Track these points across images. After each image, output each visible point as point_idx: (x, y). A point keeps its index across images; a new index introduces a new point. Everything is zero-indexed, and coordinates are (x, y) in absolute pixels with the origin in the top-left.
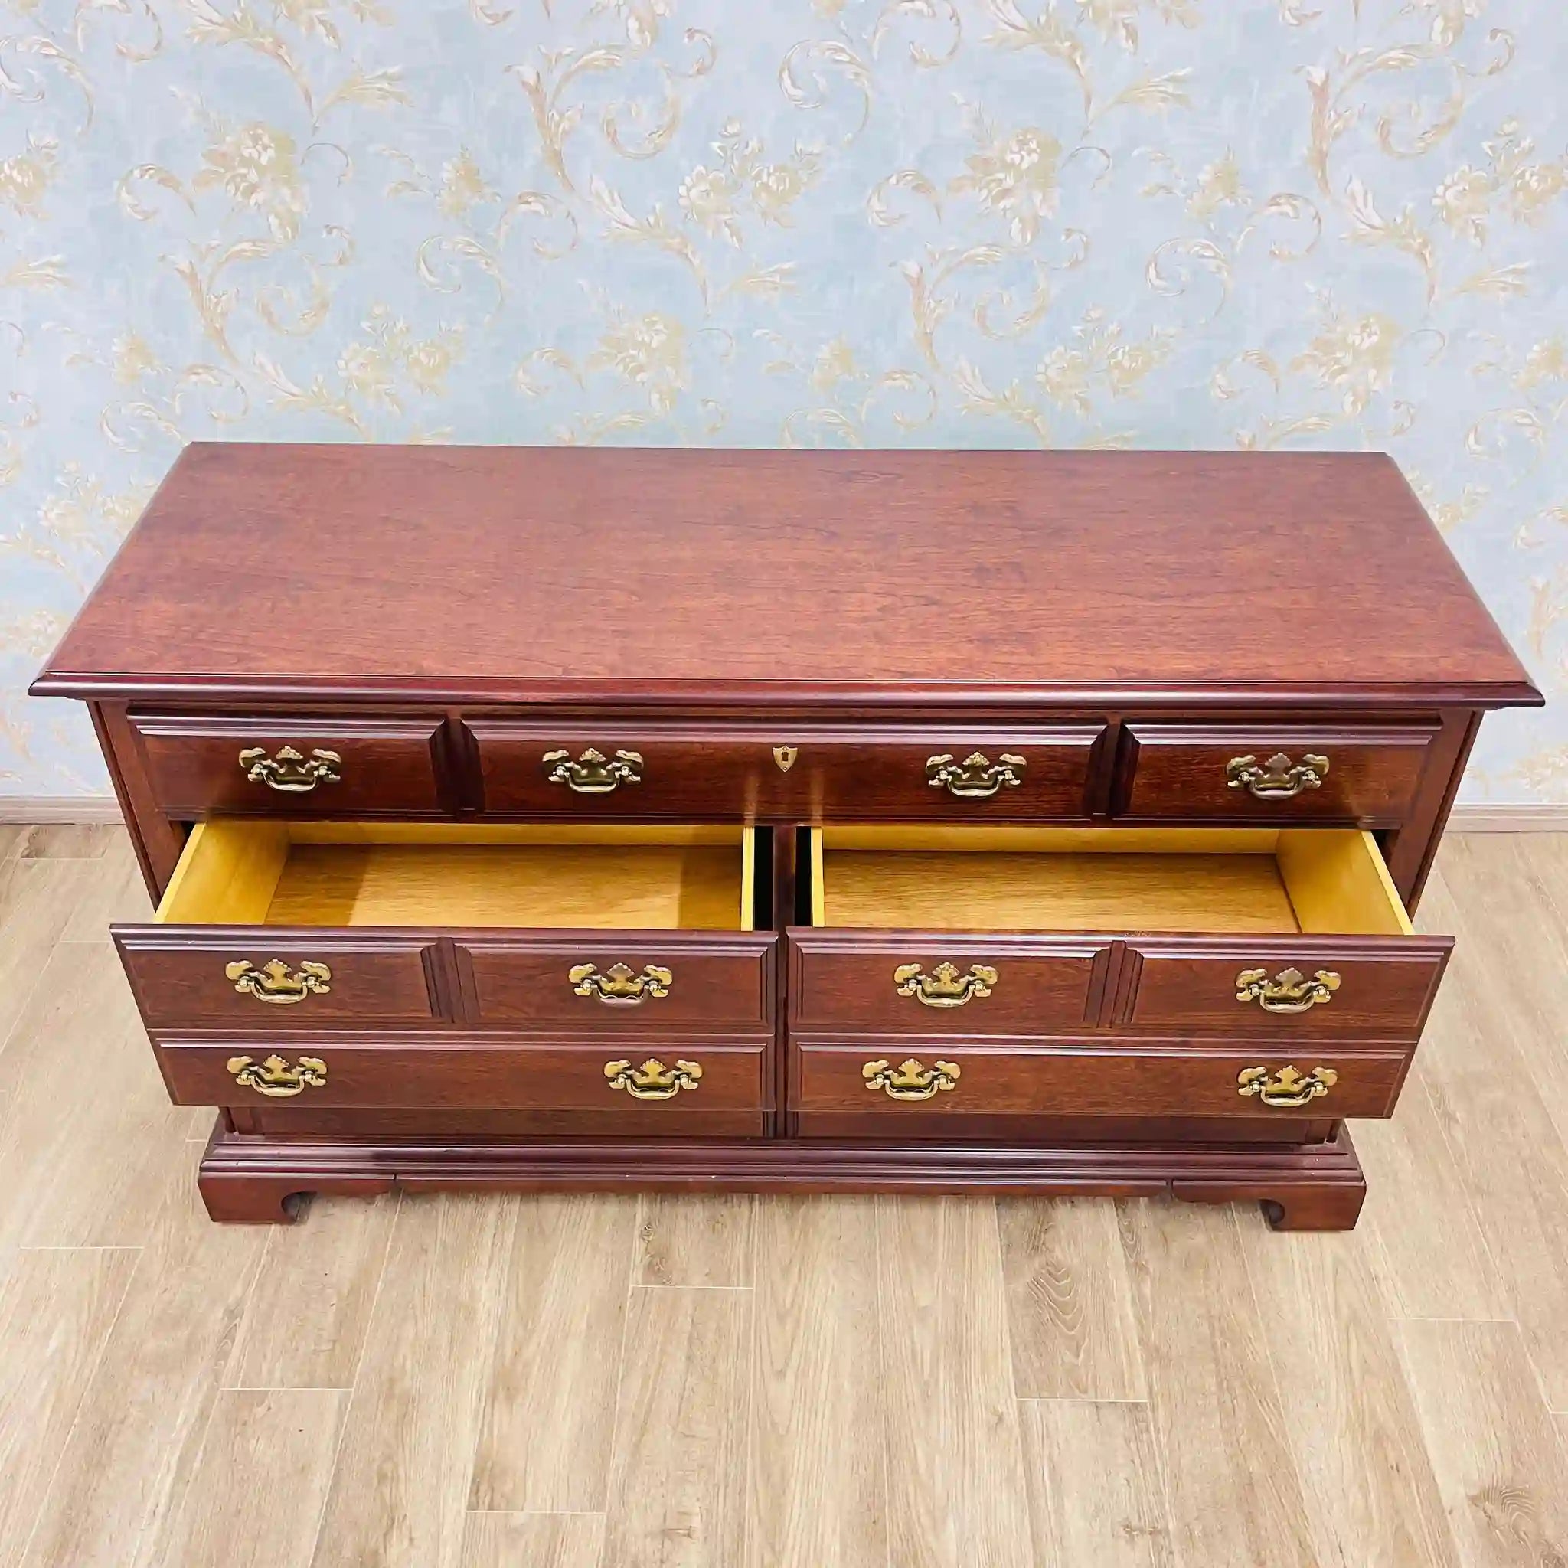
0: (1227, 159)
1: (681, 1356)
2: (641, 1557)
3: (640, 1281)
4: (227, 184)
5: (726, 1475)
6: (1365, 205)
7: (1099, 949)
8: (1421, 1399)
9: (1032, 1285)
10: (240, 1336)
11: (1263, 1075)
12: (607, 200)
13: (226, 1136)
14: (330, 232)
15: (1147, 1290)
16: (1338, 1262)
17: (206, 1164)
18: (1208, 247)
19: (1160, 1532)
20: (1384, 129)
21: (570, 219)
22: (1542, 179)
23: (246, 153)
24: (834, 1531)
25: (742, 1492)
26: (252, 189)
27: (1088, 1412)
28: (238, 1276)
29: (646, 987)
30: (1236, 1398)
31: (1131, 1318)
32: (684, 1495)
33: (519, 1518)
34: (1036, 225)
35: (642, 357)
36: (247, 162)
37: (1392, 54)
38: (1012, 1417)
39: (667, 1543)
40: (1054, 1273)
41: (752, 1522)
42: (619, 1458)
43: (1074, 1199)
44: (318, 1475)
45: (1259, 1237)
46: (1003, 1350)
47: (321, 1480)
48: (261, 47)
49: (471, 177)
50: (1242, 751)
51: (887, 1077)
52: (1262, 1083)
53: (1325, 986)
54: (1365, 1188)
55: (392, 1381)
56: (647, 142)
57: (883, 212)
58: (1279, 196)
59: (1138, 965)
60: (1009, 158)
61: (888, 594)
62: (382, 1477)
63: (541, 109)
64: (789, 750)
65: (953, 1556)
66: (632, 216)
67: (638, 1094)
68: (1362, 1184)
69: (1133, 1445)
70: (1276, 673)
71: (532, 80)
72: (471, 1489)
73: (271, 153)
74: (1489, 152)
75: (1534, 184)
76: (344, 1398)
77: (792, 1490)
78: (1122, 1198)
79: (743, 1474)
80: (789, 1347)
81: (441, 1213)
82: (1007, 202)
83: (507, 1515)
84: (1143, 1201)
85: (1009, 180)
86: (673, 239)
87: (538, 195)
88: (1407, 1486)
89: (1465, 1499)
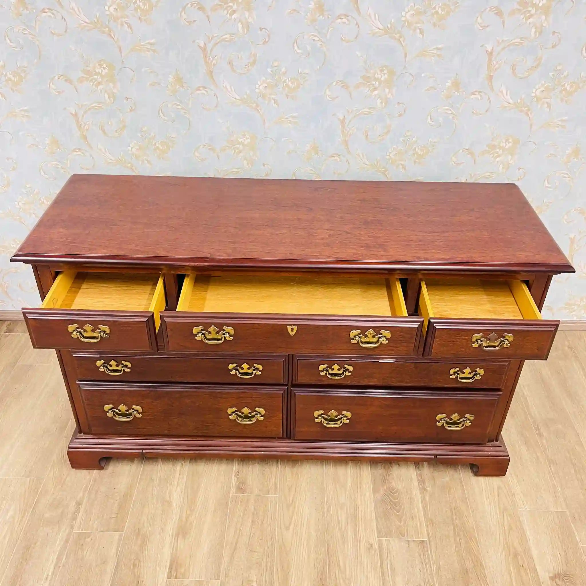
0: (456, 78)
1: (250, 520)
3: (235, 493)
4: (90, 82)
5: (266, 566)
6: (507, 95)
8: (531, 539)
9: (383, 496)
10: (81, 512)
11: (458, 371)
12: (230, 90)
13: (78, 435)
14: (127, 100)
15: (427, 498)
16: (499, 488)
17: (71, 446)
18: (449, 110)
20: (513, 68)
21: (215, 96)
22: (571, 87)
23: (97, 70)
25: (272, 573)
26: (99, 84)
27: (405, 544)
28: (81, 489)
30: (461, 539)
31: (421, 508)
32: (250, 574)
33: (187, 582)
34: (386, 102)
35: (241, 148)
36: (97, 74)
37: (516, 41)
38: (376, 546)
40: (392, 491)
41: (276, 584)
42: (226, 559)
43: (399, 463)
44: (110, 565)
45: (469, 478)
46: (372, 520)
47: (110, 567)
48: (103, 32)
49: (179, 80)
51: (327, 370)
52: (458, 374)
54: (509, 460)
55: (139, 529)
56: (244, 68)
57: (330, 95)
58: (476, 92)
60: (376, 76)
61: (332, 230)
62: (134, 565)
63: (205, 56)
64: (294, 327)
66: (238, 95)
67: (240, 376)
68: (508, 458)
69: (422, 557)
71: (203, 45)
72: (169, 570)
73: (106, 71)
74: (552, 76)
75: (568, 88)
76: (120, 536)
77: (292, 571)
78: (417, 463)
79: (273, 565)
80: (291, 518)
81: (159, 466)
82: (376, 93)
83: (182, 580)
84: (425, 464)
85: (377, 84)
86: (253, 104)
87: (204, 88)
88: (526, 572)
89: (548, 578)
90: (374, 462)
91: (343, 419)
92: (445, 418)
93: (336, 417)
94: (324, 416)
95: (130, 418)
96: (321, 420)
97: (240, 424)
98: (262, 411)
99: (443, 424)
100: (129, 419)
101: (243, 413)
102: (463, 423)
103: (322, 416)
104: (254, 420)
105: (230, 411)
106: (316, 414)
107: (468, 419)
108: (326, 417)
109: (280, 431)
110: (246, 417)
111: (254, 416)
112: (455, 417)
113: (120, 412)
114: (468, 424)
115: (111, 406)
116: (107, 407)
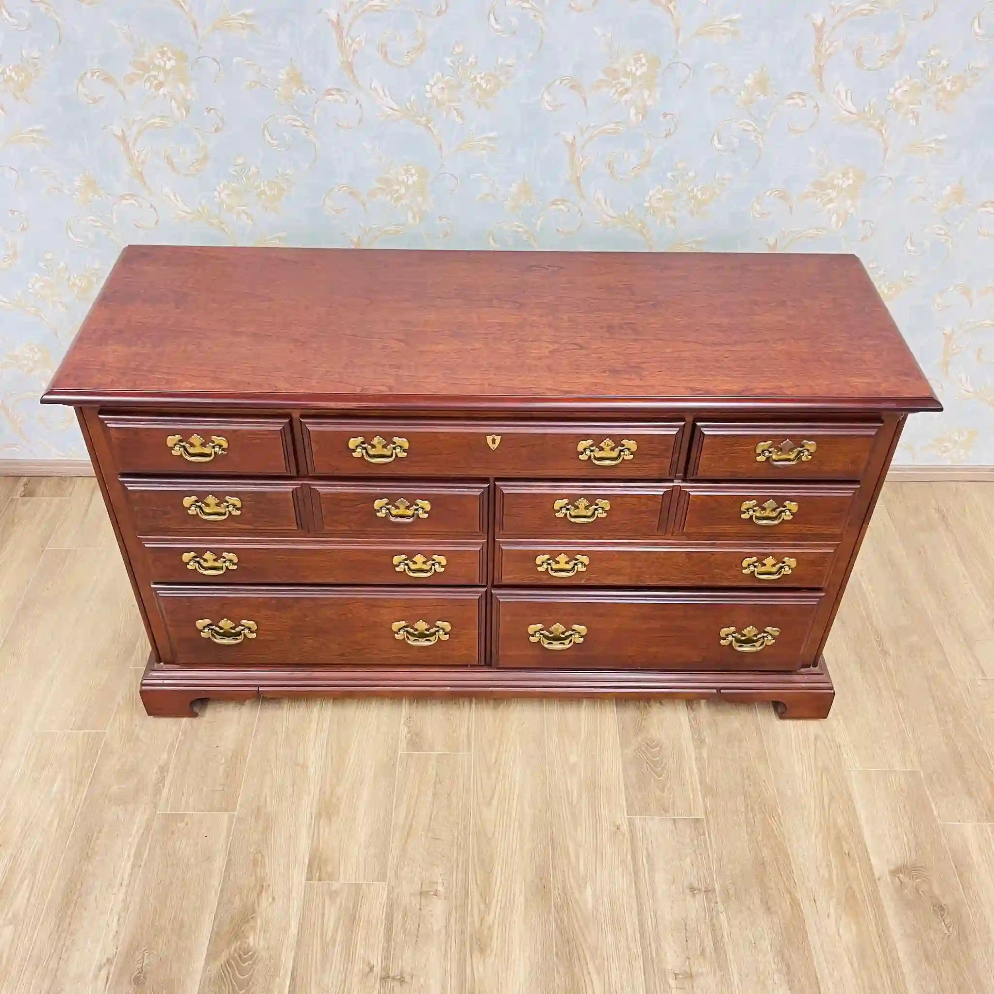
0: (763, 70)
1: (430, 793)
2: (408, 907)
3: (405, 750)
4: (145, 82)
5: (457, 861)
6: (846, 99)
7: (666, 490)
8: (862, 814)
9: (637, 751)
10: (167, 783)
11: (756, 562)
12: (381, 94)
13: (156, 665)
14: (209, 111)
15: (705, 755)
16: (817, 737)
17: (145, 682)
18: (749, 124)
19: (710, 891)
20: (858, 52)
21: (358, 105)
22: (954, 84)
23: (157, 62)
24: (521, 891)
25: (466, 870)
26: (161, 85)
27: (670, 824)
28: (166, 747)
29: (416, 512)
30: (755, 815)
31: (695, 770)
32: (433, 872)
33: (336, 885)
34: (644, 112)
35: (403, 191)
36: (158, 68)
37: (864, 6)
38: (625, 828)
39: (423, 899)
40: (650, 745)
41: (472, 887)
42: (394, 852)
43: (662, 700)
44: (217, 861)
45: (771, 723)
46: (619, 789)
47: (219, 863)
49: (296, 77)
50: (765, 438)
51: (549, 564)
52: (755, 567)
53: (790, 510)
54: (834, 694)
55: (258, 808)
56: (406, 57)
57: (550, 102)
58: (794, 93)
59: (687, 498)
60: (628, 69)
61: (555, 342)
62: (255, 863)
63: (340, 36)
64: (496, 437)
65: (590, 906)
66: (397, 103)
67: (411, 574)
68: (832, 691)
69: (695, 843)
70: (787, 392)
71: (334, 18)
72: (308, 870)
73: (172, 62)
74: (922, 67)
75: (949, 88)
76: (231, 818)
77: (496, 869)
78: (691, 700)
79: (467, 860)
80: (494, 787)
81: (285, 710)
82: (627, 97)
83: (329, 884)
84: (703, 702)
85: (629, 82)
86: (421, 118)
87: (338, 90)
88: (854, 865)
89: (888, 873)
90: (622, 699)
91: (573, 636)
92: (734, 633)
93: (563, 633)
94: (544, 632)
95: (237, 639)
96: (540, 639)
97: (412, 646)
98: (447, 626)
99: (731, 642)
100: (238, 641)
101: (416, 630)
102: (762, 640)
103: (541, 632)
104: (433, 640)
105: (396, 626)
106: (532, 629)
107: (771, 635)
108: (547, 633)
109: (475, 654)
110: (422, 635)
111: (434, 634)
112: (750, 631)
113: (222, 631)
114: (770, 641)
115: (207, 621)
116: (200, 623)
